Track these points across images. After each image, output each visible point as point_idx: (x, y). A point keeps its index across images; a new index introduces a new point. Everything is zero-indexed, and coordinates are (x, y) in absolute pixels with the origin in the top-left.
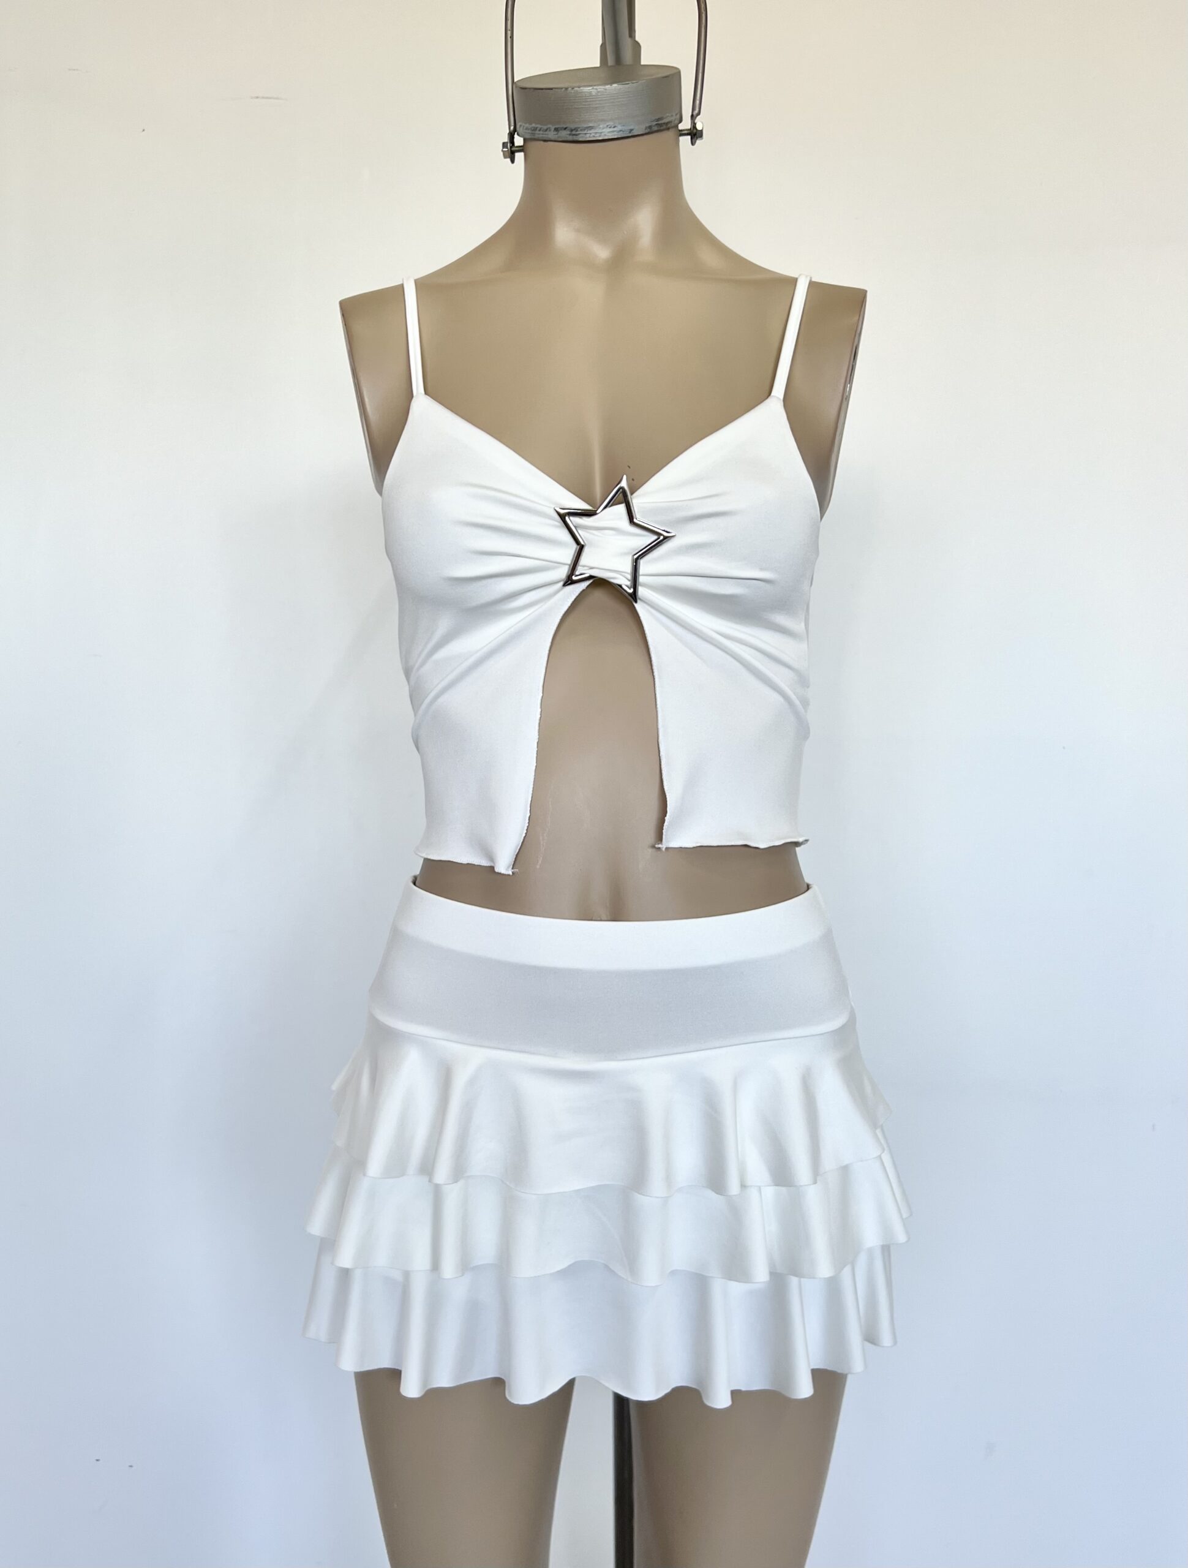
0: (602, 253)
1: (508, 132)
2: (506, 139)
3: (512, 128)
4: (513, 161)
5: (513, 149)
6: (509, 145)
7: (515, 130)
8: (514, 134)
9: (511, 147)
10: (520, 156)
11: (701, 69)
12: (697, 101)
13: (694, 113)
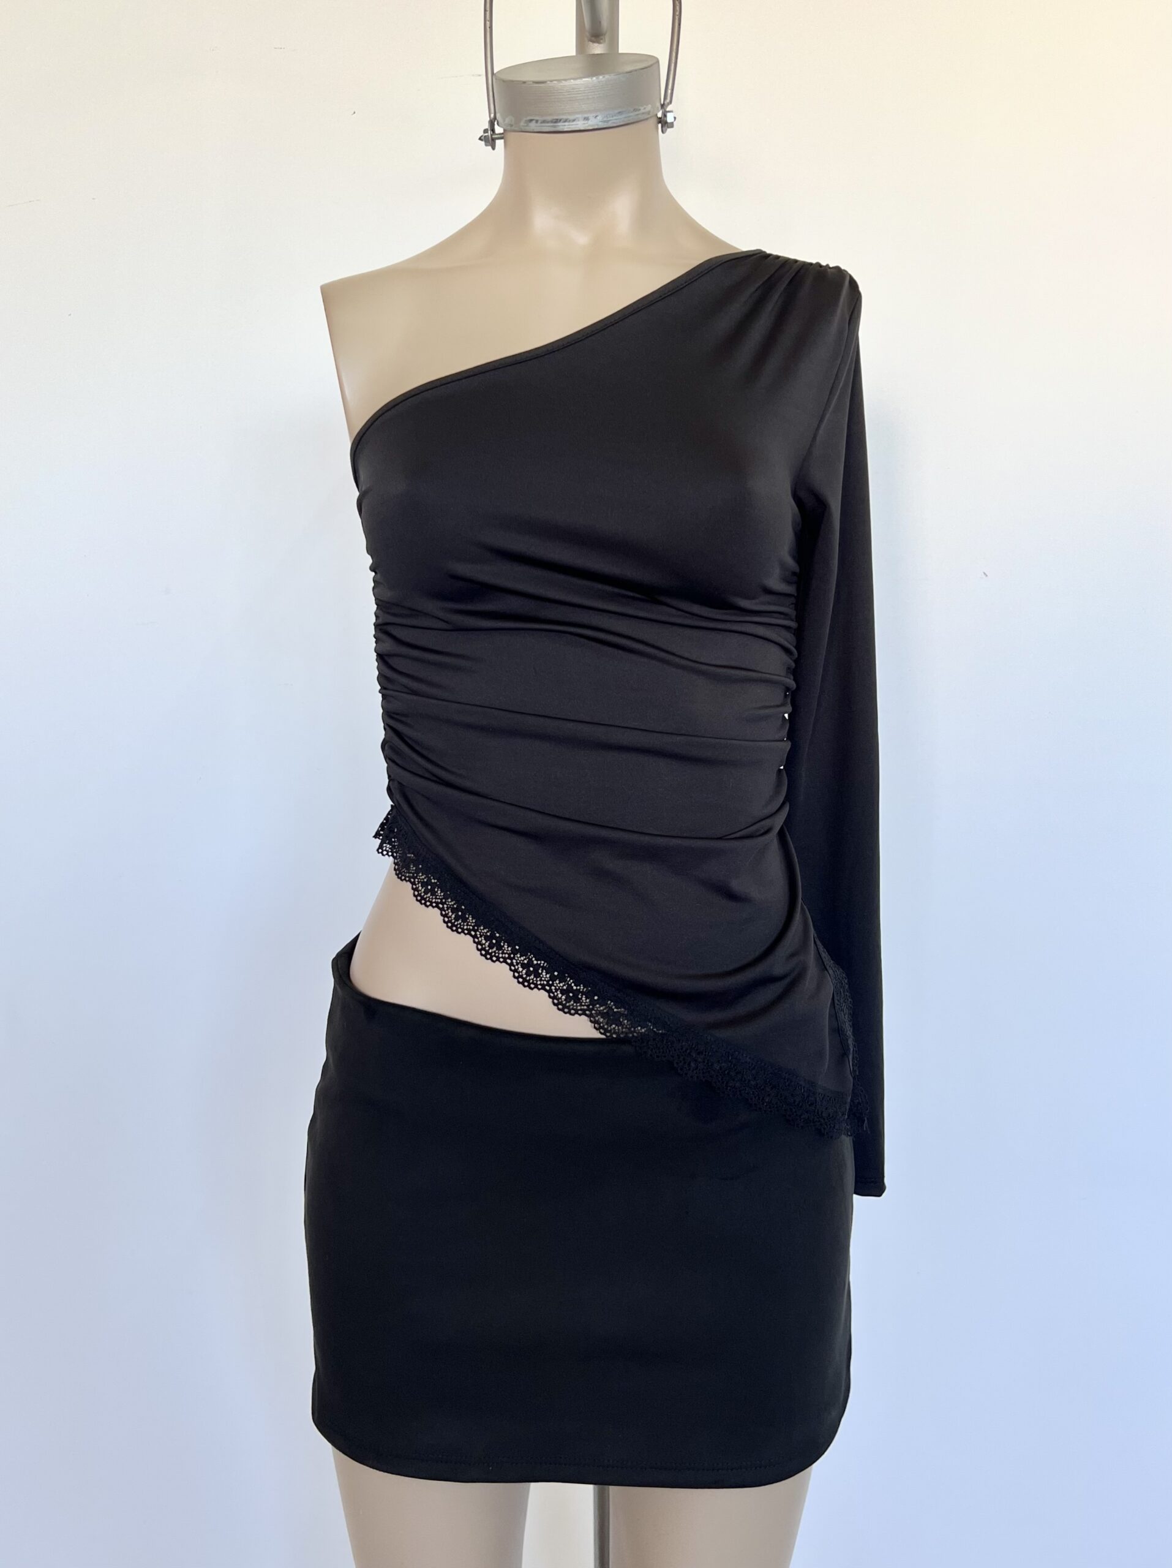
0: (582, 240)
11: (673, 61)
12: (669, 91)
13: (666, 103)
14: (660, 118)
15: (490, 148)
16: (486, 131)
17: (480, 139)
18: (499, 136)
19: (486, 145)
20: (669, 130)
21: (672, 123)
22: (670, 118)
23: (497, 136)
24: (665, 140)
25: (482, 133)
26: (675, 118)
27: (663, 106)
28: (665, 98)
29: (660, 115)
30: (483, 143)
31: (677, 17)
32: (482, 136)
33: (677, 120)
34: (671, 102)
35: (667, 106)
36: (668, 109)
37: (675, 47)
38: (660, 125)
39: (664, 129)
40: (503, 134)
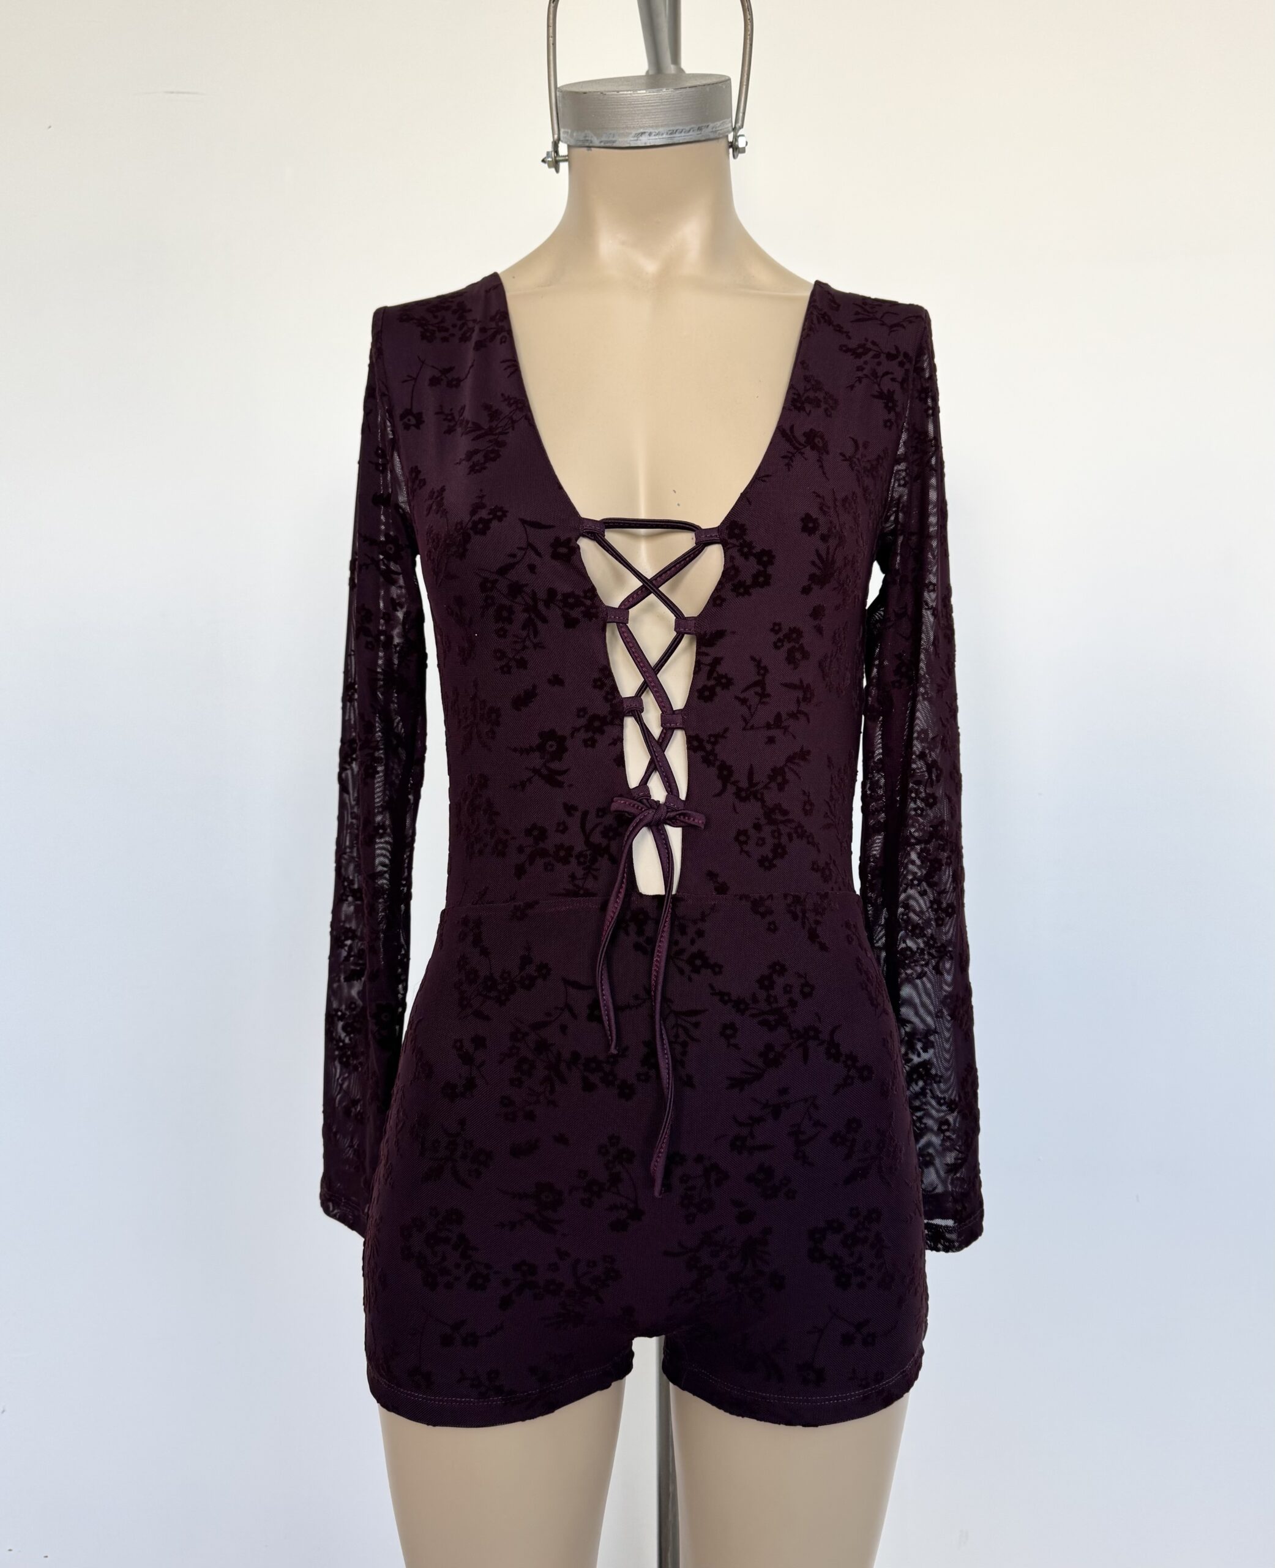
0: (651, 267)
1: (552, 140)
2: (550, 148)
3: (556, 136)
4: (557, 171)
5: (558, 159)
6: (553, 153)
7: (559, 139)
8: (559, 143)
9: (555, 157)
10: (564, 166)
11: (745, 84)
12: (741, 115)
13: (737, 126)
14: (732, 143)
15: (553, 170)
16: (548, 153)
17: (543, 161)
18: (563, 158)
19: (550, 167)
20: (740, 155)
21: (744, 148)
22: (741, 143)
23: (561, 158)
24: (736, 165)
25: (545, 155)
26: (747, 143)
27: (734, 129)
28: (736, 122)
29: (731, 138)
30: (546, 165)
31: (749, 37)
32: (545, 158)
33: (748, 144)
34: (742, 126)
35: (738, 131)
36: (738, 134)
37: (746, 69)
38: (731, 150)
39: (735, 154)
40: (565, 156)
